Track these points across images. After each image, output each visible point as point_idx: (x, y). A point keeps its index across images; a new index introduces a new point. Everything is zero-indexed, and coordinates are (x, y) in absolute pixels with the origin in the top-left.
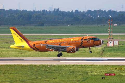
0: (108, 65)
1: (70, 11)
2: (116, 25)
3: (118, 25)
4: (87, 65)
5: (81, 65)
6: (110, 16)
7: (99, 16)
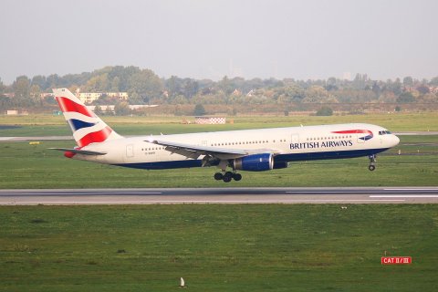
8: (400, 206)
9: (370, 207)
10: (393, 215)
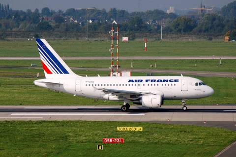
0: (110, 122)
1: (33, 11)
2: (125, 39)
3: (129, 39)
4: (68, 122)
5: (55, 122)
6: (114, 22)
7: (91, 21)
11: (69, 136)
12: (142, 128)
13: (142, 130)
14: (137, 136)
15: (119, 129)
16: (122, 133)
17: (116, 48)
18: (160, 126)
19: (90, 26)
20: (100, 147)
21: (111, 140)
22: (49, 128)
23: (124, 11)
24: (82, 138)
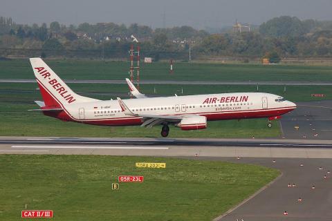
0: (127, 156)
1: (40, 25)
2: (148, 60)
3: (152, 61)
4: (78, 156)
5: (64, 156)
6: (135, 40)
7: (107, 39)
8: (44, 157)
9: (11, 158)
10: (36, 166)
11: (79, 173)
12: (164, 164)
13: (165, 167)
14: (159, 174)
15: (138, 165)
16: (142, 170)
17: (136, 70)
18: (185, 162)
19: (107, 44)
20: (115, 186)
21: (128, 179)
22: (56, 164)
23: (147, 27)
24: (95, 176)
